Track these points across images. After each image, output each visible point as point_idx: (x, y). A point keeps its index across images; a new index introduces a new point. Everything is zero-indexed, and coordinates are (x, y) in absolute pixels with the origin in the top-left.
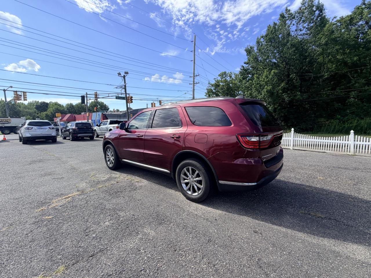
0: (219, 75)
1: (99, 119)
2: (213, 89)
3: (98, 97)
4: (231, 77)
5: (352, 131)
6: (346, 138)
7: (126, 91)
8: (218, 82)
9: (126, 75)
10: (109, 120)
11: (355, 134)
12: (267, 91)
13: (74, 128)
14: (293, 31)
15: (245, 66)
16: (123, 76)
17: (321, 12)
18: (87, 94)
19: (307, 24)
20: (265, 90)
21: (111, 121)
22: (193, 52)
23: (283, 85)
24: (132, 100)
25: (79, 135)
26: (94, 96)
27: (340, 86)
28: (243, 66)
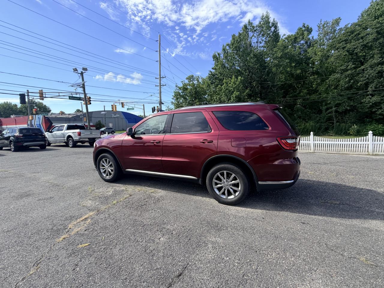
0: (187, 79)
1: (39, 123)
2: (181, 92)
3: (44, 96)
4: (198, 81)
5: (312, 133)
6: (307, 139)
7: (84, 91)
8: (185, 85)
9: (84, 71)
10: (66, 125)
11: (314, 135)
12: (236, 97)
13: (17, 136)
14: (254, 43)
15: (213, 71)
16: (80, 73)
17: (276, 29)
18: (28, 92)
19: (265, 38)
20: (234, 95)
21: (68, 126)
22: (159, 52)
23: (247, 91)
24: (90, 101)
25: (25, 144)
26: (38, 95)
27: (289, 95)
28: (210, 71)
